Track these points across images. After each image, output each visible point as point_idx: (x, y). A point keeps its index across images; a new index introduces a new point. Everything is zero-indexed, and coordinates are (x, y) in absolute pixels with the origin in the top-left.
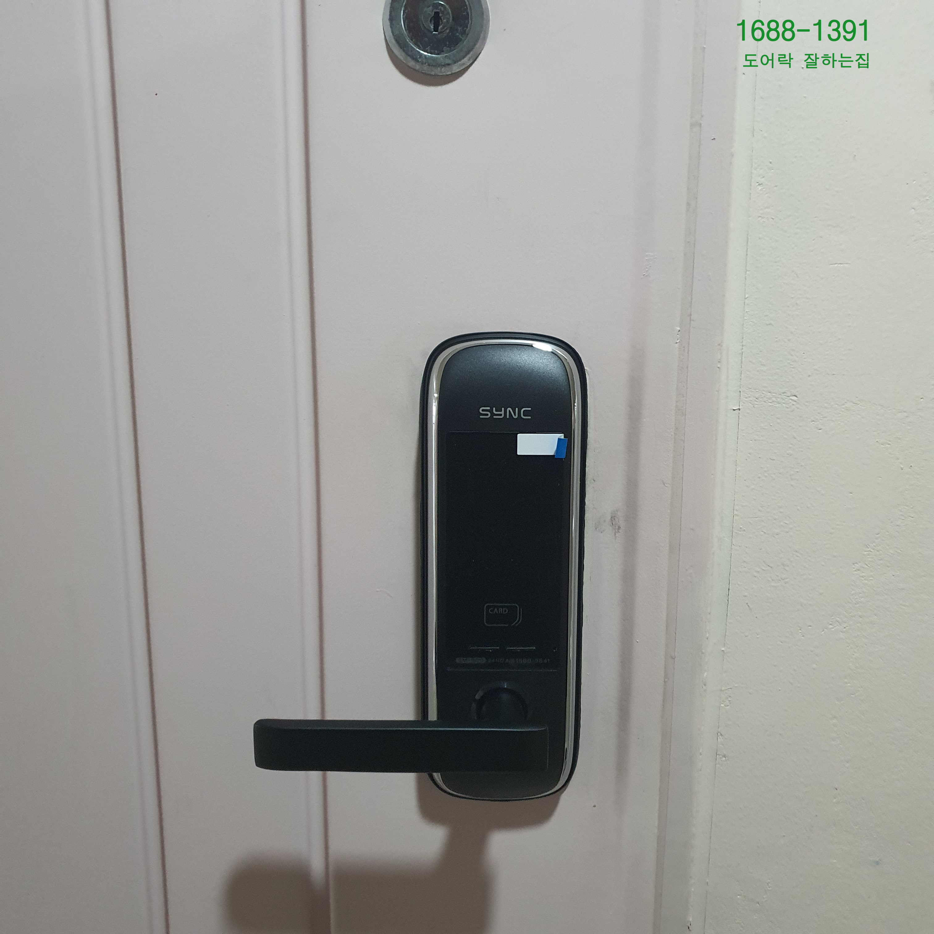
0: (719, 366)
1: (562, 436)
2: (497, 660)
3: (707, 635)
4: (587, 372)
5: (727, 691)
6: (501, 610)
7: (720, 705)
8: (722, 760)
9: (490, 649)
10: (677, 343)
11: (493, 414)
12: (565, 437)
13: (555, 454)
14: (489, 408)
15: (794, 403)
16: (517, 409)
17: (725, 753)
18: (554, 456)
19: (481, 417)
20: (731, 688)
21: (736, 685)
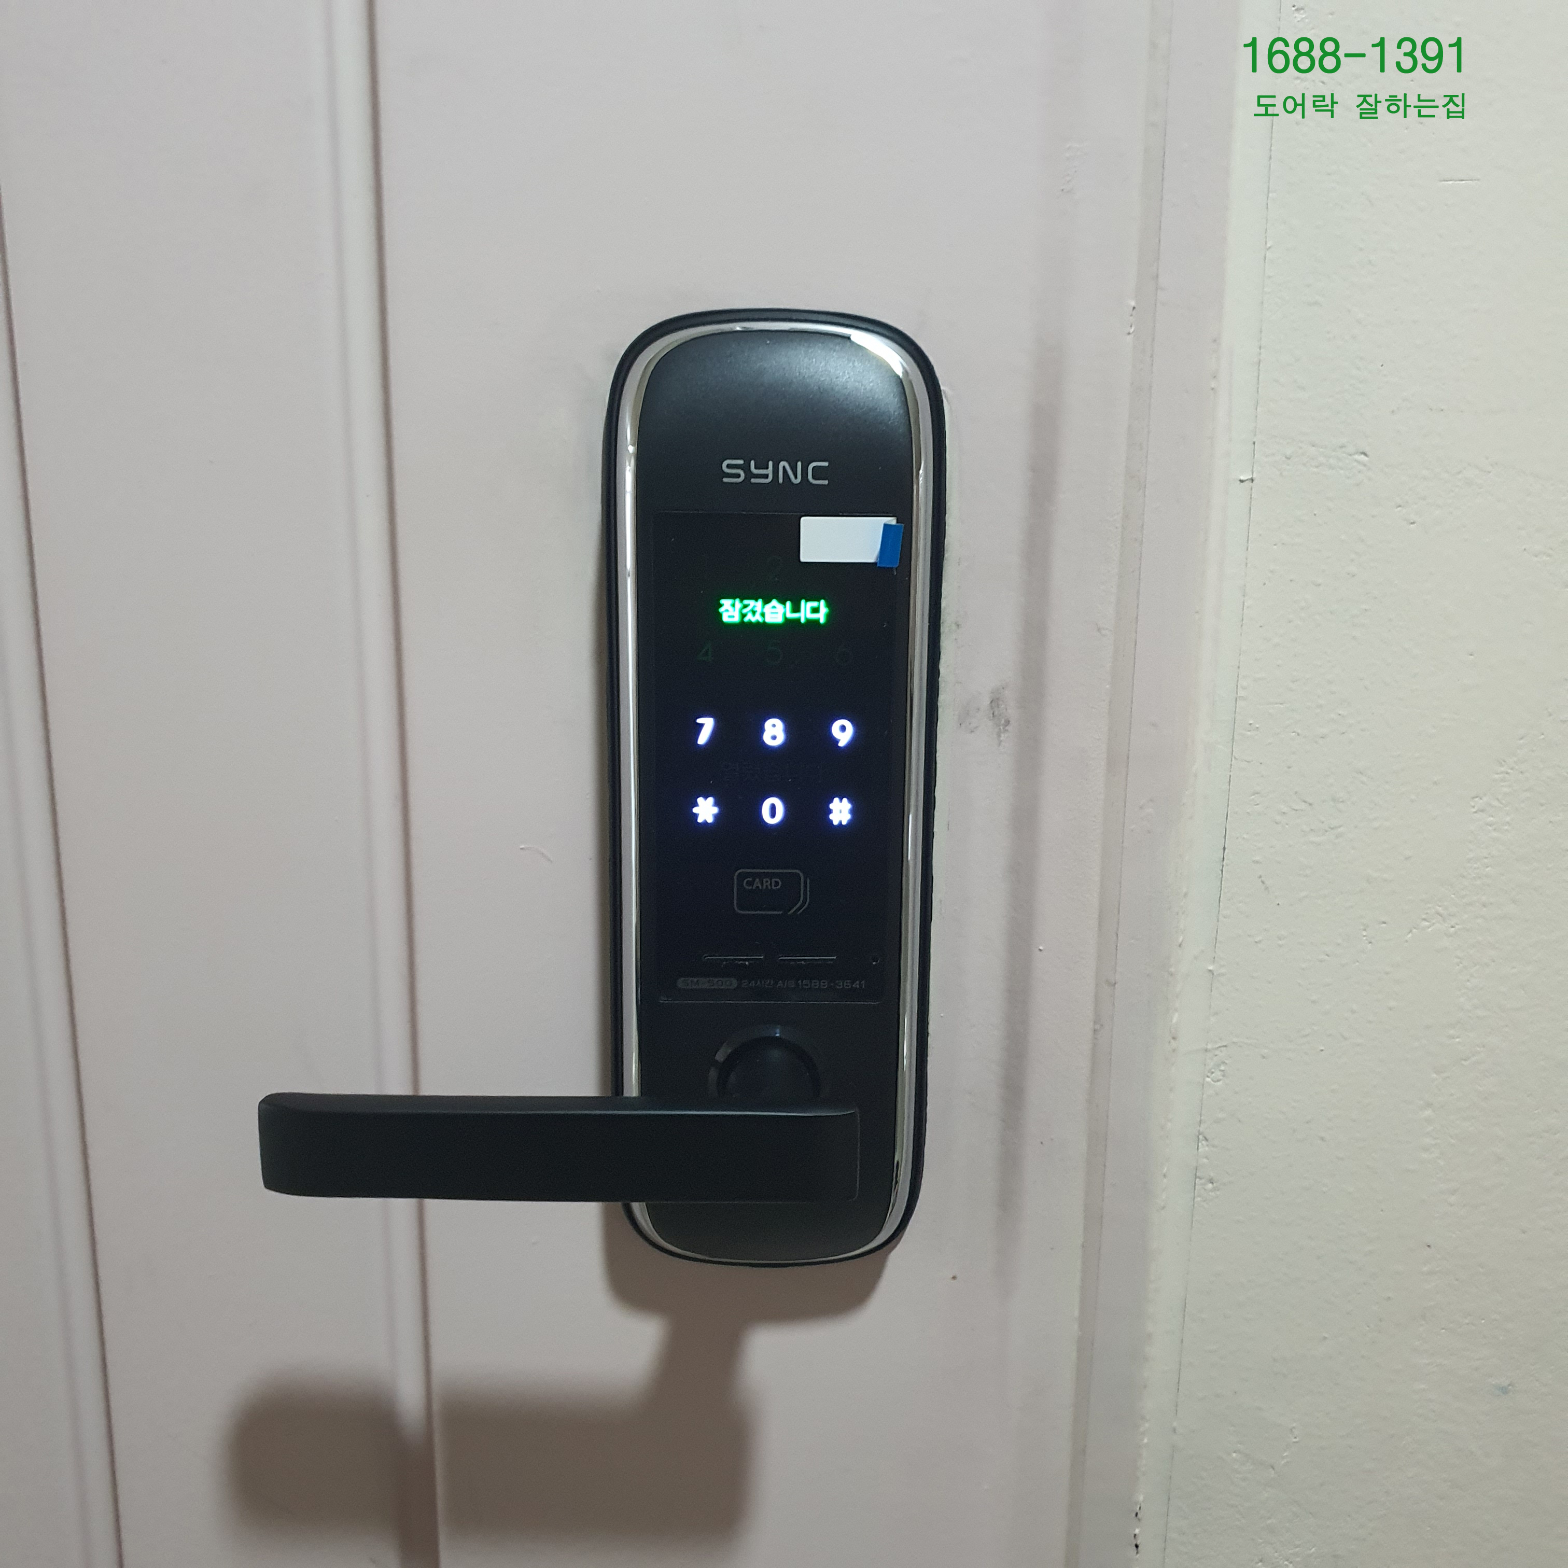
0: (1214, 385)
1: (892, 521)
2: (759, 983)
3: (1180, 940)
4: (946, 398)
5: (1217, 1052)
6: (767, 882)
7: (1205, 1079)
8: (1205, 1190)
9: (745, 959)
10: (1129, 334)
11: (749, 475)
12: (897, 522)
13: (877, 559)
14: (741, 462)
15: (1361, 467)
16: (799, 464)
17: (1212, 1174)
18: (874, 564)
19: (725, 480)
20: (1226, 1046)
21: (1235, 1040)
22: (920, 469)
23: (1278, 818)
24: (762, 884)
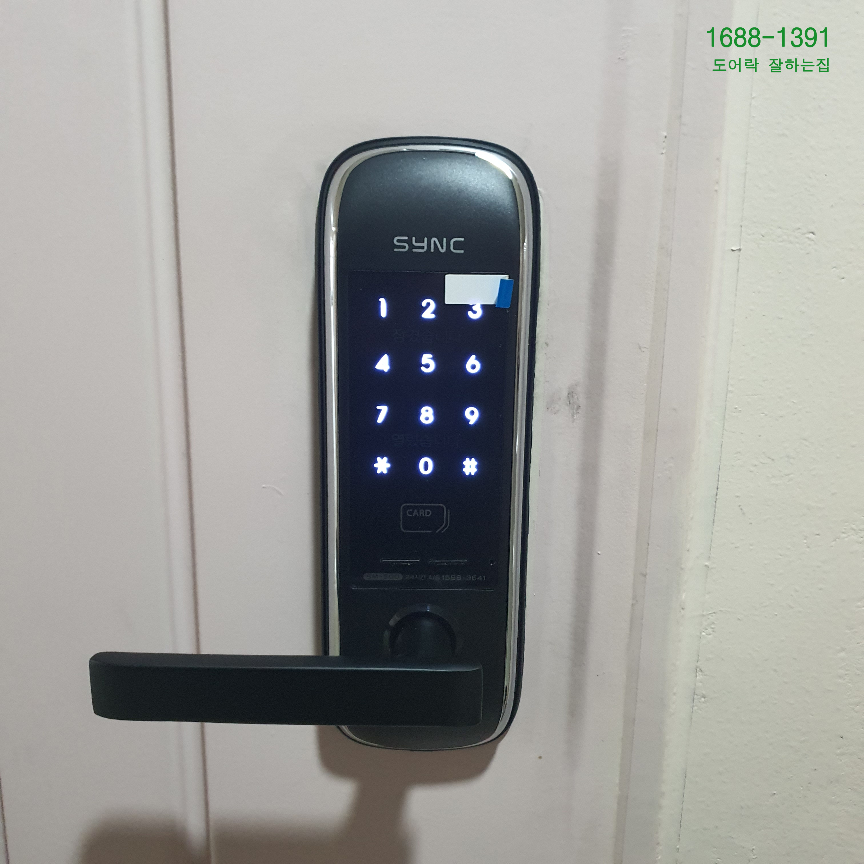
0: (716, 188)
1: (506, 277)
2: (416, 577)
3: (688, 547)
4: (541, 195)
5: (710, 617)
6: (422, 512)
7: (701, 633)
8: (700, 702)
9: (408, 562)
10: (662, 154)
11: (412, 246)
12: (510, 278)
13: (496, 302)
14: (406, 238)
16: (445, 239)
17: (704, 692)
18: (495, 305)
19: (396, 250)
20: (715, 613)
21: (722, 609)
22: (524, 242)
24: (419, 514)
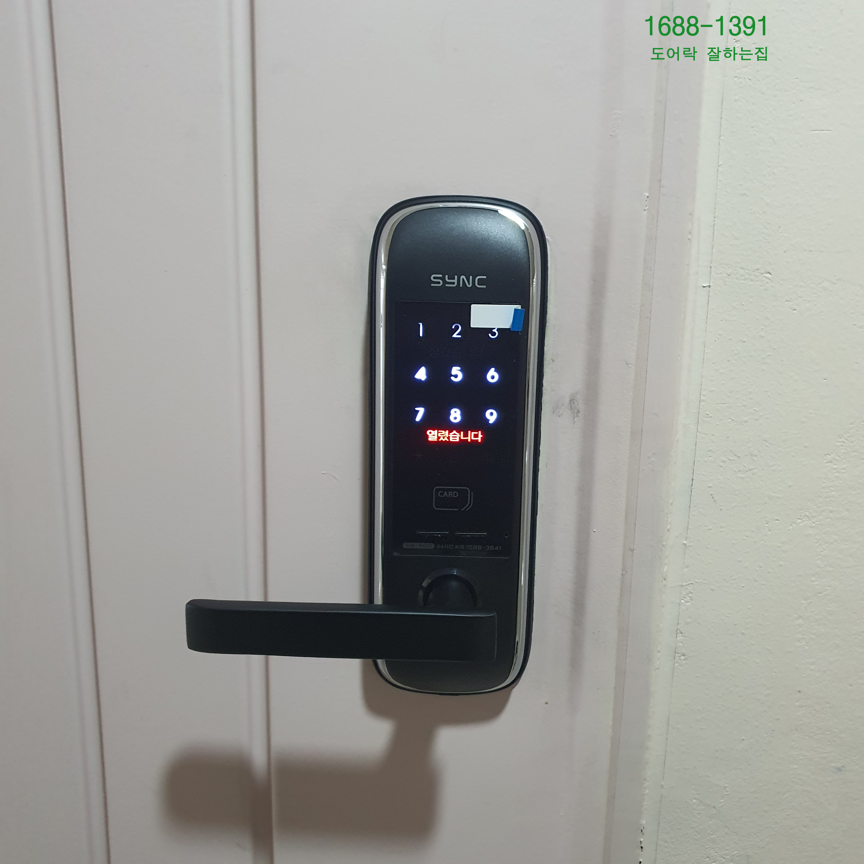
1: (519, 307)
2: (446, 546)
3: (668, 527)
4: (548, 242)
5: (688, 587)
6: (451, 494)
7: (680, 601)
8: (680, 659)
9: (438, 534)
10: (645, 210)
11: (445, 282)
12: (522, 308)
13: (511, 327)
14: (441, 276)
15: (769, 281)
16: (471, 277)
17: (684, 651)
19: (432, 285)
20: (692, 584)
21: (697, 581)
22: (534, 279)
23: (722, 464)
24: (448, 495)
